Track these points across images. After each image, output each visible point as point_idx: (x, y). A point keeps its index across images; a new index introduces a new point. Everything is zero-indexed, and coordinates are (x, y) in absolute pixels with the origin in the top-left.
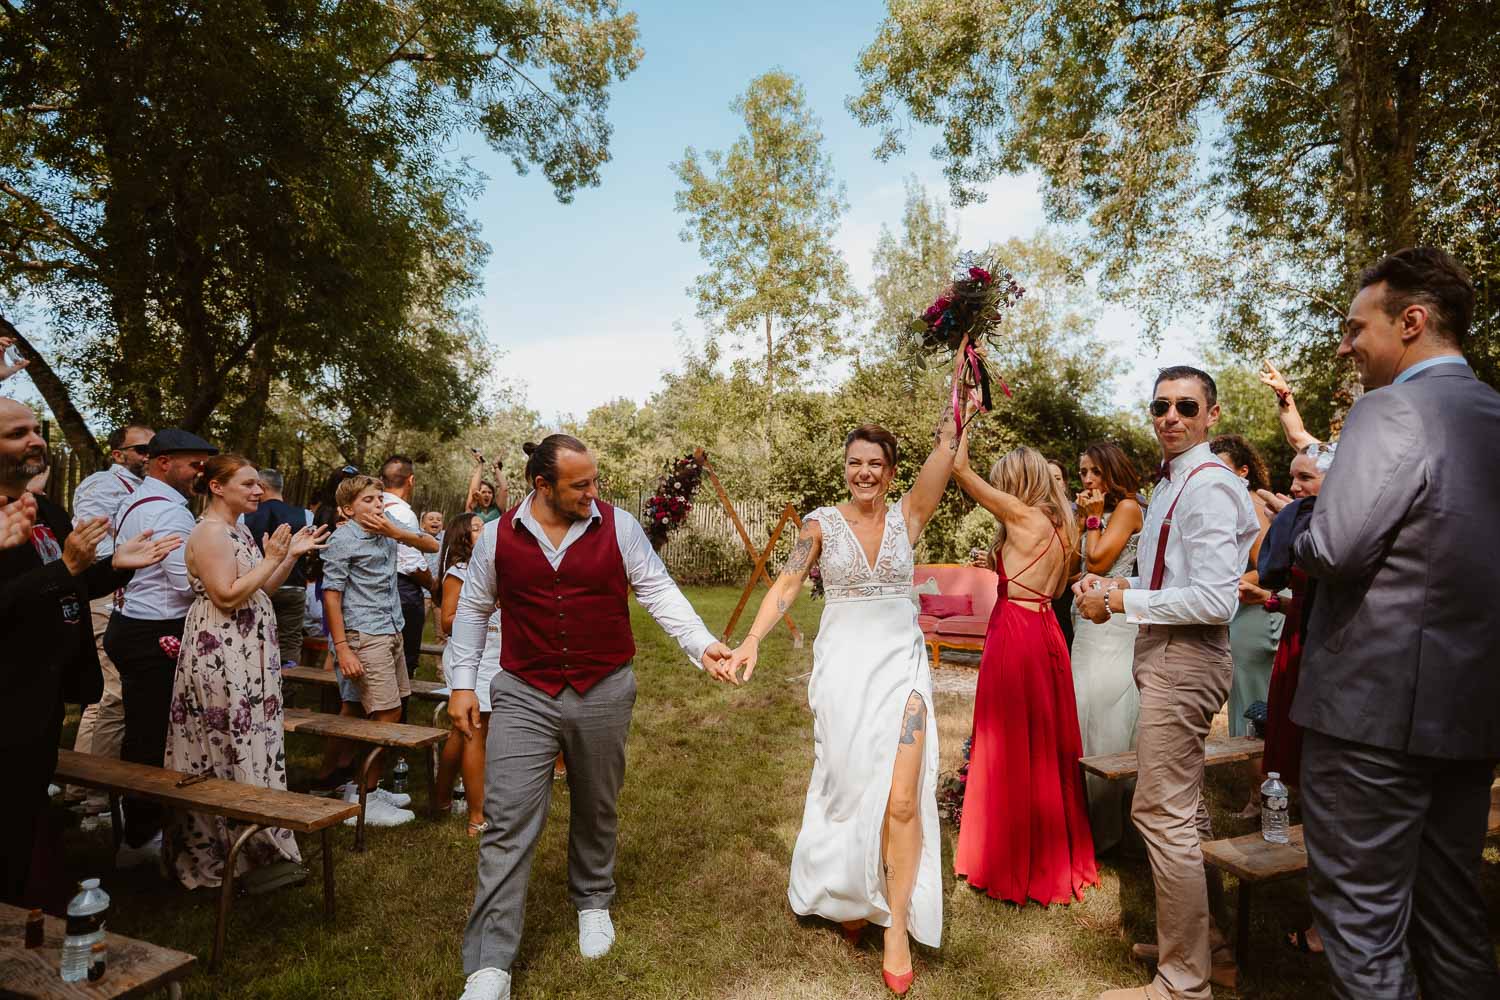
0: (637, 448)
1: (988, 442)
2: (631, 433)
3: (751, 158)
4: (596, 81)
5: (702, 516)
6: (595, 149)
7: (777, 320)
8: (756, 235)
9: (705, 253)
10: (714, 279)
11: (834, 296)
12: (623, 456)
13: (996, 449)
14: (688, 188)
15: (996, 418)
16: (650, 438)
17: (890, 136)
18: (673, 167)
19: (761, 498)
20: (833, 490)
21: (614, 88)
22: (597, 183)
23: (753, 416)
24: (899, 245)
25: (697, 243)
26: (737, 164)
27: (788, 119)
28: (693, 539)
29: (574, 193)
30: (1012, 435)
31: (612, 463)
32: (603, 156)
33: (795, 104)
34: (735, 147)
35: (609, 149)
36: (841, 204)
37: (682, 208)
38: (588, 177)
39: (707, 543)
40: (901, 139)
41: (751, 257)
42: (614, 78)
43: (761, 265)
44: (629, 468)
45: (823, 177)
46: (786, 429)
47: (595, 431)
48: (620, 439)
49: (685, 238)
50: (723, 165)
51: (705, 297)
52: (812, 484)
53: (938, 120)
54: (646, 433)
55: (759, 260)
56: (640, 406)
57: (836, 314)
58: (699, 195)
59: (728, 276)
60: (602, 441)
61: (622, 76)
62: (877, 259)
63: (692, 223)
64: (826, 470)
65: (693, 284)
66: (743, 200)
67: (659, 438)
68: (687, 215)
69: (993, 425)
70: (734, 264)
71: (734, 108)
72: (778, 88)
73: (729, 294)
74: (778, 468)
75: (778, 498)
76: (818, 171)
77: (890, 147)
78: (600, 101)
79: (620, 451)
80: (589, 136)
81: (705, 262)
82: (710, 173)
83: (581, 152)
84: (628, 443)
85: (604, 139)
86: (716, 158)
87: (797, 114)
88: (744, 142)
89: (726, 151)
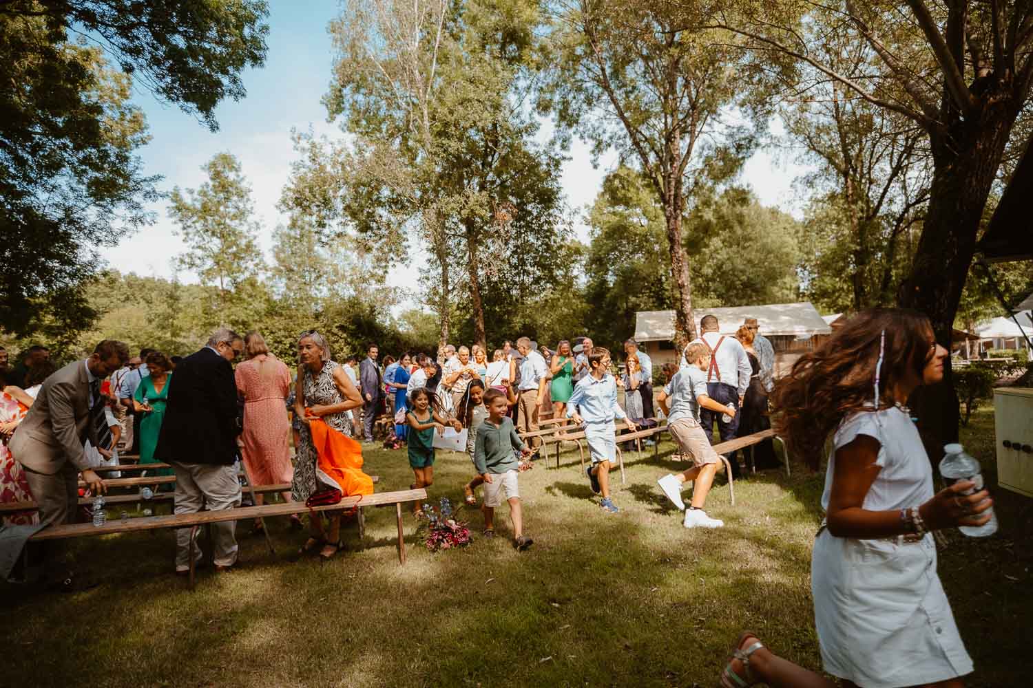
1: (333, 338)
3: (211, 192)
7: (226, 278)
8: (214, 231)
9: (185, 241)
10: (188, 255)
13: (337, 342)
14: (174, 205)
15: (337, 327)
24: (286, 230)
25: (180, 236)
26: (203, 193)
27: (232, 176)
30: (345, 335)
33: (237, 171)
34: (202, 187)
36: (261, 224)
37: (171, 215)
41: (210, 245)
50: (196, 194)
55: (215, 244)
58: (181, 209)
59: (199, 253)
62: (274, 236)
63: (175, 222)
65: (176, 255)
66: (205, 210)
68: (174, 219)
69: (335, 330)
70: (203, 248)
71: (204, 169)
72: (228, 161)
73: (197, 262)
81: (186, 245)
82: (187, 199)
86: (191, 192)
87: (238, 176)
88: (207, 185)
89: (197, 188)
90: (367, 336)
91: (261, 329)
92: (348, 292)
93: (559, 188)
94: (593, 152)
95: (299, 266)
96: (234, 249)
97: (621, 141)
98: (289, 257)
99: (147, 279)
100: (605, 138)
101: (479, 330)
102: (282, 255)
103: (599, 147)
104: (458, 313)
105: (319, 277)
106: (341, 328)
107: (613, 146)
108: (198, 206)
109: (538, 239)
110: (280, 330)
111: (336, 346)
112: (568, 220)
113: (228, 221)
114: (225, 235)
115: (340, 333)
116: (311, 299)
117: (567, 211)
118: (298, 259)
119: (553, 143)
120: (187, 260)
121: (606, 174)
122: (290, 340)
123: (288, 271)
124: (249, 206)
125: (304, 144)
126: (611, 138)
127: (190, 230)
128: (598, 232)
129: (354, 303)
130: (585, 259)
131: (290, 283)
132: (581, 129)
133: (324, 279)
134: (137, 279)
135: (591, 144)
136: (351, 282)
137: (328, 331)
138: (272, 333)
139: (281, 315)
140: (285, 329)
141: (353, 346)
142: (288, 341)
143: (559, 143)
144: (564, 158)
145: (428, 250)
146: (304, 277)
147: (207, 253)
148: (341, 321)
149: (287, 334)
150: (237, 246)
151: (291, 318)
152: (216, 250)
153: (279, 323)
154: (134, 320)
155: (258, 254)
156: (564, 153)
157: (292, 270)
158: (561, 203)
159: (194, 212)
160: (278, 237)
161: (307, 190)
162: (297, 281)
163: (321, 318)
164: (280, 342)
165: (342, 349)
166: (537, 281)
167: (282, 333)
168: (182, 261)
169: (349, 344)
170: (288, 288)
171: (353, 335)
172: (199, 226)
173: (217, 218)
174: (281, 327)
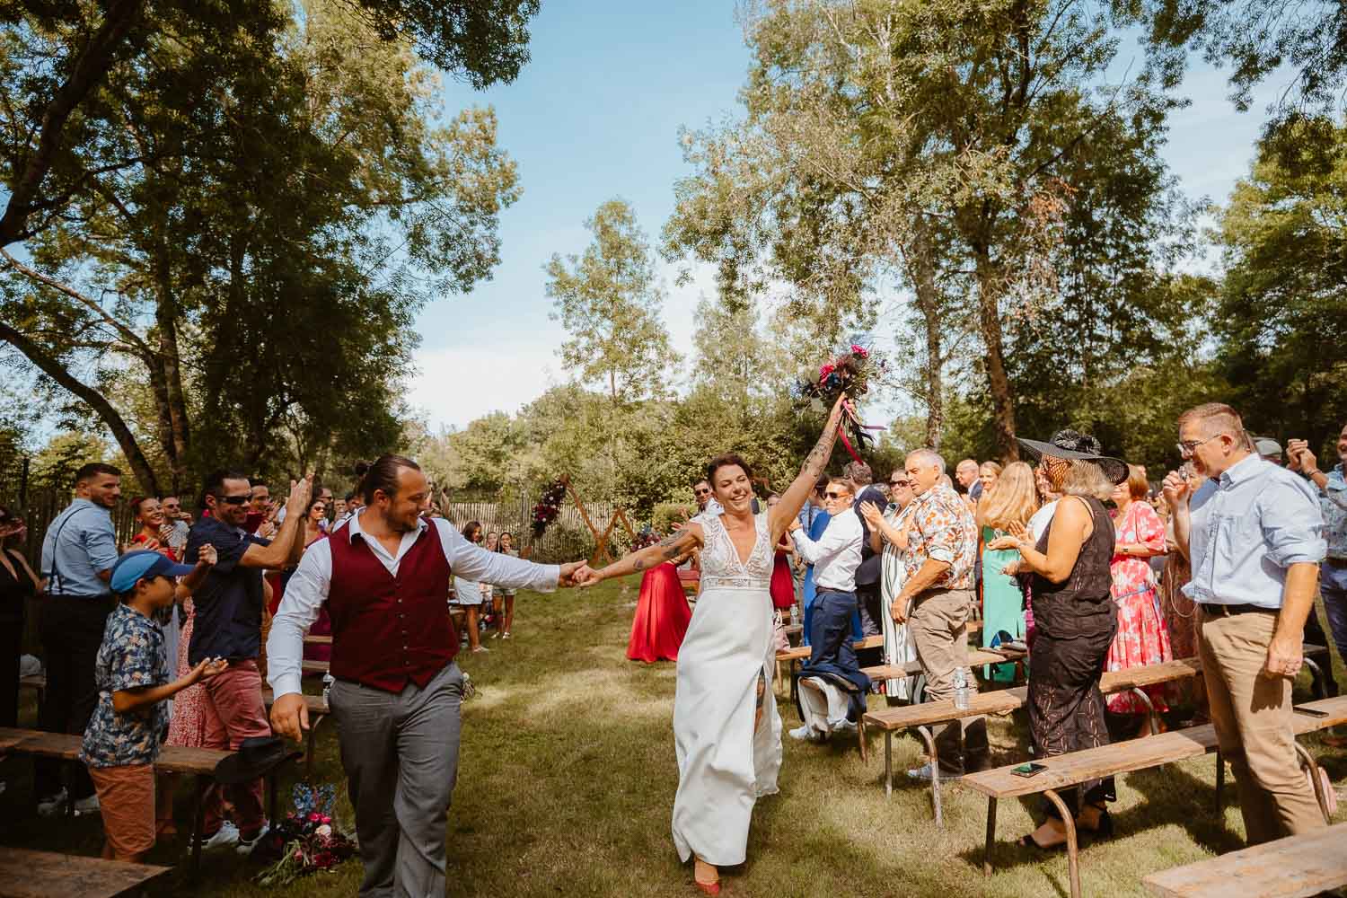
0: (511, 454)
1: (767, 457)
2: (506, 441)
3: (599, 258)
4: (490, 208)
5: (568, 515)
6: (488, 255)
7: (618, 374)
8: (603, 311)
9: (566, 326)
10: (573, 345)
11: (661, 354)
12: (499, 461)
13: (776, 462)
14: (555, 280)
15: (775, 440)
16: (523, 445)
17: (684, 272)
18: (544, 267)
19: (608, 500)
20: (658, 494)
21: (502, 215)
22: (490, 278)
23: (602, 440)
25: (561, 320)
26: (590, 260)
27: (623, 231)
28: (560, 530)
29: (474, 285)
31: (490, 467)
32: (495, 260)
33: (629, 222)
34: (588, 251)
35: (499, 256)
36: (663, 292)
37: (551, 294)
38: (483, 272)
39: (570, 532)
40: (691, 274)
41: (600, 329)
42: (503, 206)
43: (607, 336)
44: (504, 470)
45: (651, 272)
46: (625, 452)
47: (473, 440)
48: (496, 447)
49: (553, 317)
50: (580, 262)
51: (567, 356)
52: (644, 491)
53: (716, 260)
54: (518, 440)
55: (605, 328)
56: (513, 417)
57: (661, 367)
58: (563, 285)
59: (584, 341)
60: (481, 448)
61: (507, 205)
63: (557, 304)
64: (653, 480)
65: (559, 347)
66: (598, 284)
67: (530, 444)
68: (554, 299)
69: (772, 444)
70: (589, 334)
71: (587, 226)
72: (618, 211)
73: (585, 354)
74: (620, 479)
75: (621, 500)
76: (646, 269)
77: (684, 277)
78: (492, 224)
79: (496, 457)
80: (485, 248)
81: (568, 332)
82: (570, 270)
83: (479, 257)
84: (503, 449)
85: (495, 249)
86: (574, 259)
87: (631, 229)
88: (594, 248)
89: (581, 254)
93: (1159, 169)
94: (1236, 79)
95: (728, 354)
97: (1308, 45)
98: (717, 344)
100: (1266, 48)
101: (1005, 435)
102: (707, 342)
103: (1251, 68)
104: (968, 409)
106: (779, 440)
107: (1286, 60)
108: (585, 278)
109: (1116, 271)
110: (689, 446)
111: (774, 469)
113: (622, 294)
114: (623, 317)
115: (780, 449)
117: (1177, 209)
118: (730, 346)
119: (1145, 79)
120: (572, 352)
121: (1269, 118)
123: (712, 362)
125: (698, 148)
126: (1280, 45)
127: (574, 312)
132: (1209, 38)
135: (1231, 66)
138: (678, 449)
139: (693, 423)
140: (697, 445)
142: (700, 462)
143: (1157, 73)
144: (1172, 104)
145: (910, 305)
146: (738, 371)
147: (595, 341)
148: (780, 429)
151: (706, 426)
152: (605, 335)
153: (692, 435)
155: (664, 339)
156: (1172, 93)
157: (718, 362)
159: (579, 287)
160: (702, 318)
163: (752, 427)
164: (690, 464)
166: (1118, 349)
172: (586, 305)
174: (691, 441)
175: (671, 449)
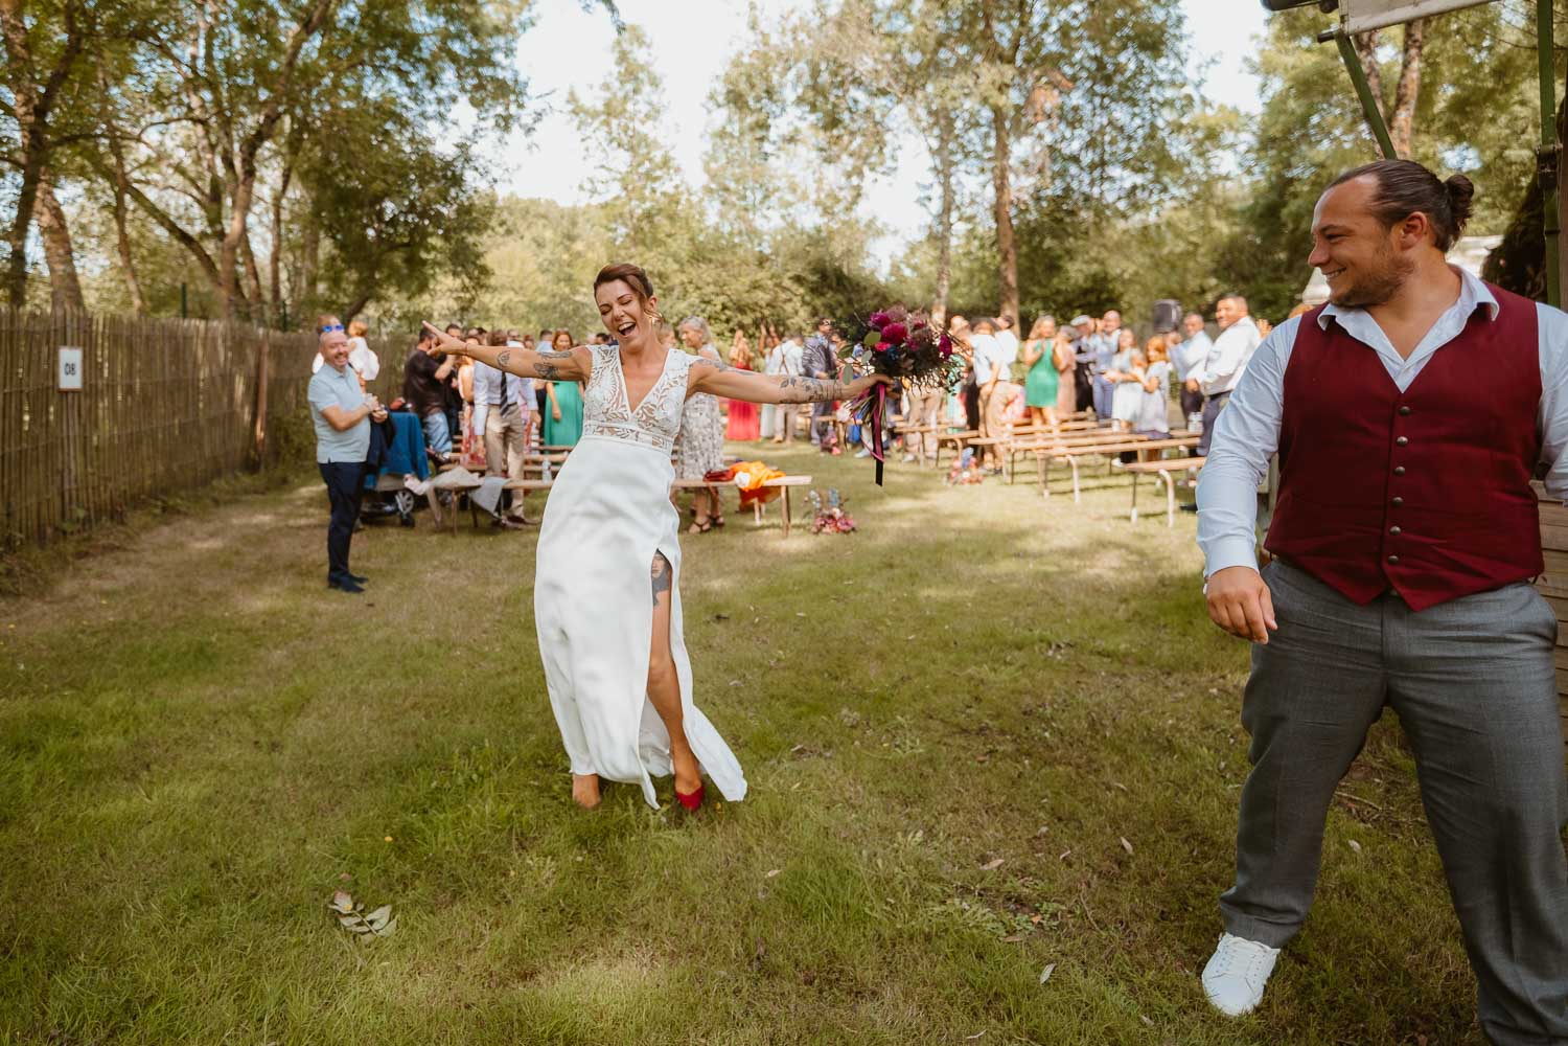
1: (783, 296)
3: (615, 83)
8: (619, 141)
13: (790, 300)
14: (570, 107)
26: (606, 86)
27: (642, 55)
30: (802, 291)
33: (648, 47)
34: (605, 76)
41: (616, 160)
55: (623, 160)
58: (576, 112)
59: (603, 175)
66: (610, 111)
69: (787, 283)
72: (638, 35)
82: (586, 98)
87: (650, 55)
88: (610, 74)
90: (836, 291)
91: (683, 283)
92: (810, 219)
93: (1180, 20)
95: (737, 181)
96: (647, 165)
98: (724, 169)
99: (533, 202)
102: (713, 166)
105: (766, 197)
108: (600, 106)
110: (708, 284)
112: (1196, 79)
113: (637, 125)
114: (635, 145)
115: (794, 287)
116: (753, 233)
118: (737, 171)
120: (587, 186)
122: (722, 299)
123: (720, 190)
124: (665, 100)
127: (589, 143)
128: (1277, 85)
129: (817, 239)
130: (1247, 139)
131: (724, 209)
133: (774, 200)
134: (518, 201)
136: (817, 204)
137: (776, 285)
138: (698, 288)
139: (710, 261)
140: (715, 283)
141: (814, 308)
142: (719, 301)
146: (744, 198)
147: (613, 174)
148: (798, 268)
149: (717, 290)
150: (650, 160)
151: (724, 265)
152: (624, 169)
153: (707, 273)
154: (518, 264)
155: (678, 170)
157: (727, 189)
158: (1182, 46)
159: (595, 115)
161: (744, 78)
162: (734, 205)
163: (767, 265)
164: (708, 302)
165: (796, 312)
167: (711, 288)
168: (581, 188)
169: (808, 304)
170: (722, 215)
171: (815, 290)
172: (602, 134)
173: (623, 121)
174: (710, 280)
175: (690, 288)
